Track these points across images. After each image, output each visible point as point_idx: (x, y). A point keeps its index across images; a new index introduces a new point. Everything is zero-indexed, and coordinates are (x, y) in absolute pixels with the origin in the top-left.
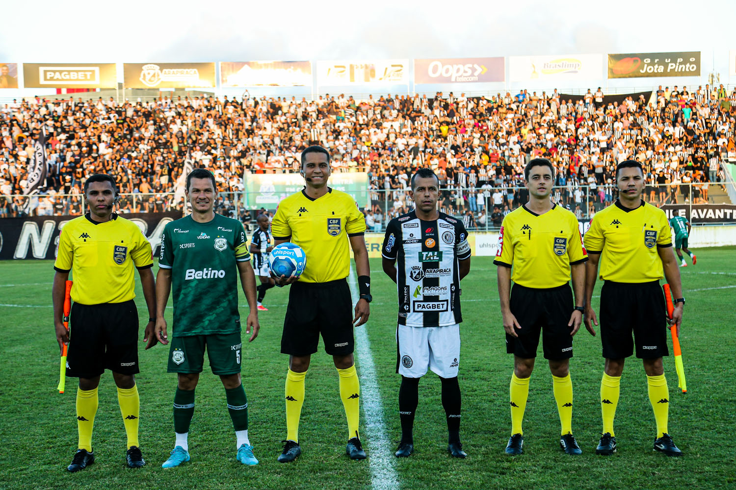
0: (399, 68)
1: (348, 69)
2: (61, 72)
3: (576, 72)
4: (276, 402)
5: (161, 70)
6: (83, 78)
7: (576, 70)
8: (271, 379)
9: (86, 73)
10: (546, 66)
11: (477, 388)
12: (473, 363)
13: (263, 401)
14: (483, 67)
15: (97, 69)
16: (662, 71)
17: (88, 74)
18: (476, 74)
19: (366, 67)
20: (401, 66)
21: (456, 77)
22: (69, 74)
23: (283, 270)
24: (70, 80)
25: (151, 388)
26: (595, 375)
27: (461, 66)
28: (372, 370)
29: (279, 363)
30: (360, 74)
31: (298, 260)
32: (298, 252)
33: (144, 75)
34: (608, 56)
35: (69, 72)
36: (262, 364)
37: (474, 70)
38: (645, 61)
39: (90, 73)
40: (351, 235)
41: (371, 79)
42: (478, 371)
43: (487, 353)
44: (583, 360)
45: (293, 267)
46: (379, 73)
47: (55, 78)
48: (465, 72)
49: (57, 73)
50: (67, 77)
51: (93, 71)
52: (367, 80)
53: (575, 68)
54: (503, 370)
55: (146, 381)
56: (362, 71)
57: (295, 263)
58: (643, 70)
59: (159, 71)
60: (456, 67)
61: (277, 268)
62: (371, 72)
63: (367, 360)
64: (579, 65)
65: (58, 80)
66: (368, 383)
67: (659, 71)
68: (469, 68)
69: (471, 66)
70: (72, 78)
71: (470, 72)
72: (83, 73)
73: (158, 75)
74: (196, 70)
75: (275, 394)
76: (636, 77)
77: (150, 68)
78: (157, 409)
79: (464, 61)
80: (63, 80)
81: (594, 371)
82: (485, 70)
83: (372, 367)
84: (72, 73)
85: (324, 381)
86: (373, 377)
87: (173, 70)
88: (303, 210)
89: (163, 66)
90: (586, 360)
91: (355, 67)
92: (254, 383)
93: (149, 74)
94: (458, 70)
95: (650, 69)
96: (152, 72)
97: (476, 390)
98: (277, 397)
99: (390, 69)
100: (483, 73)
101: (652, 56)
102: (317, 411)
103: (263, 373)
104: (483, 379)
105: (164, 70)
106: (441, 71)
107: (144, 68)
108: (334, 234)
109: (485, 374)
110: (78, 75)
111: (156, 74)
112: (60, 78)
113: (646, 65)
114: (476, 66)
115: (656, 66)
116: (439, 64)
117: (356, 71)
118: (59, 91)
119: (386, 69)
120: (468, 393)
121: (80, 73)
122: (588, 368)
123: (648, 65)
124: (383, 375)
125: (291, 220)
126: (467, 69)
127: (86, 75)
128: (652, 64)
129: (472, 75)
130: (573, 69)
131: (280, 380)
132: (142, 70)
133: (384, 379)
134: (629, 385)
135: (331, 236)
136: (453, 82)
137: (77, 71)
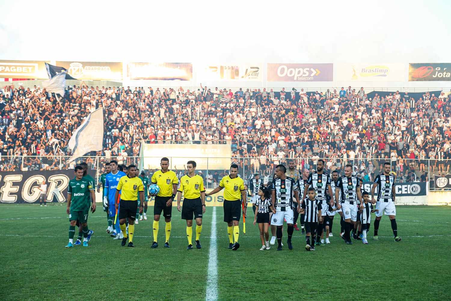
0: (257, 70)
1: (219, 69)
2: (10, 66)
3: (385, 76)
4: (150, 294)
5: (83, 66)
6: (26, 71)
7: (386, 74)
8: (148, 281)
9: (28, 68)
10: (363, 71)
11: (281, 289)
12: (283, 274)
13: (142, 293)
14: (317, 70)
15: (36, 65)
16: (449, 76)
17: (30, 68)
18: (312, 75)
19: (233, 68)
20: (258, 68)
21: (297, 77)
22: (16, 68)
23: (153, 192)
24: (16, 72)
25: (69, 285)
26: (360, 284)
27: (301, 69)
28: (216, 277)
29: (155, 272)
30: (227, 73)
31: (158, 189)
32: (157, 187)
33: (71, 70)
34: (409, 65)
35: (16, 66)
36: (143, 272)
37: (311, 72)
38: (436, 69)
39: (32, 68)
40: (173, 184)
41: (236, 77)
42: (285, 279)
43: (294, 269)
44: (356, 275)
45: (156, 191)
46: (242, 72)
47: (5, 71)
48: (305, 74)
49: (7, 68)
50: (15, 70)
51: (34, 67)
52: (233, 78)
53: (385, 73)
54: (302, 280)
55: (66, 281)
56: (230, 71)
57: (157, 190)
58: (435, 76)
59: (82, 68)
60: (297, 70)
61: (151, 191)
62: (236, 72)
63: (214, 271)
64: (387, 71)
65: (7, 72)
66: (211, 284)
67: (447, 77)
68: (307, 71)
69: (308, 69)
70: (18, 71)
71: (307, 74)
72: (26, 68)
73: (81, 70)
74: (109, 67)
75: (150, 289)
76: (430, 80)
77: (75, 65)
78: (73, 297)
79: (303, 66)
80: (11, 72)
81: (361, 281)
82: (319, 72)
83: (217, 275)
84: (18, 68)
85: (183, 282)
86: (215, 281)
87: (92, 67)
88: (160, 176)
89: (85, 64)
90: (359, 275)
91: (224, 68)
92: (137, 283)
93: (74, 69)
94: (299, 72)
95: (440, 75)
96: (77, 68)
97: (280, 290)
98: (151, 291)
99: (250, 70)
100: (317, 75)
101: (442, 65)
102: (176, 299)
103: (144, 277)
104: (287, 284)
105: (86, 67)
106: (287, 72)
107: (71, 65)
108: (168, 184)
109: (289, 281)
110: (22, 69)
111: (80, 69)
112: (9, 71)
113: (437, 72)
114: (312, 69)
115: (445, 73)
116: (286, 68)
117: (225, 71)
118: (7, 80)
119: (247, 70)
120: (275, 292)
121: (24, 68)
122: (357, 280)
123: (439, 72)
124: (222, 280)
125: (157, 178)
126: (305, 72)
127: (28, 69)
128: (442, 71)
129: (309, 76)
130: (383, 73)
131: (154, 282)
132: (70, 66)
133: (222, 282)
134: (381, 290)
135: (167, 184)
136: (295, 81)
137: (22, 66)
